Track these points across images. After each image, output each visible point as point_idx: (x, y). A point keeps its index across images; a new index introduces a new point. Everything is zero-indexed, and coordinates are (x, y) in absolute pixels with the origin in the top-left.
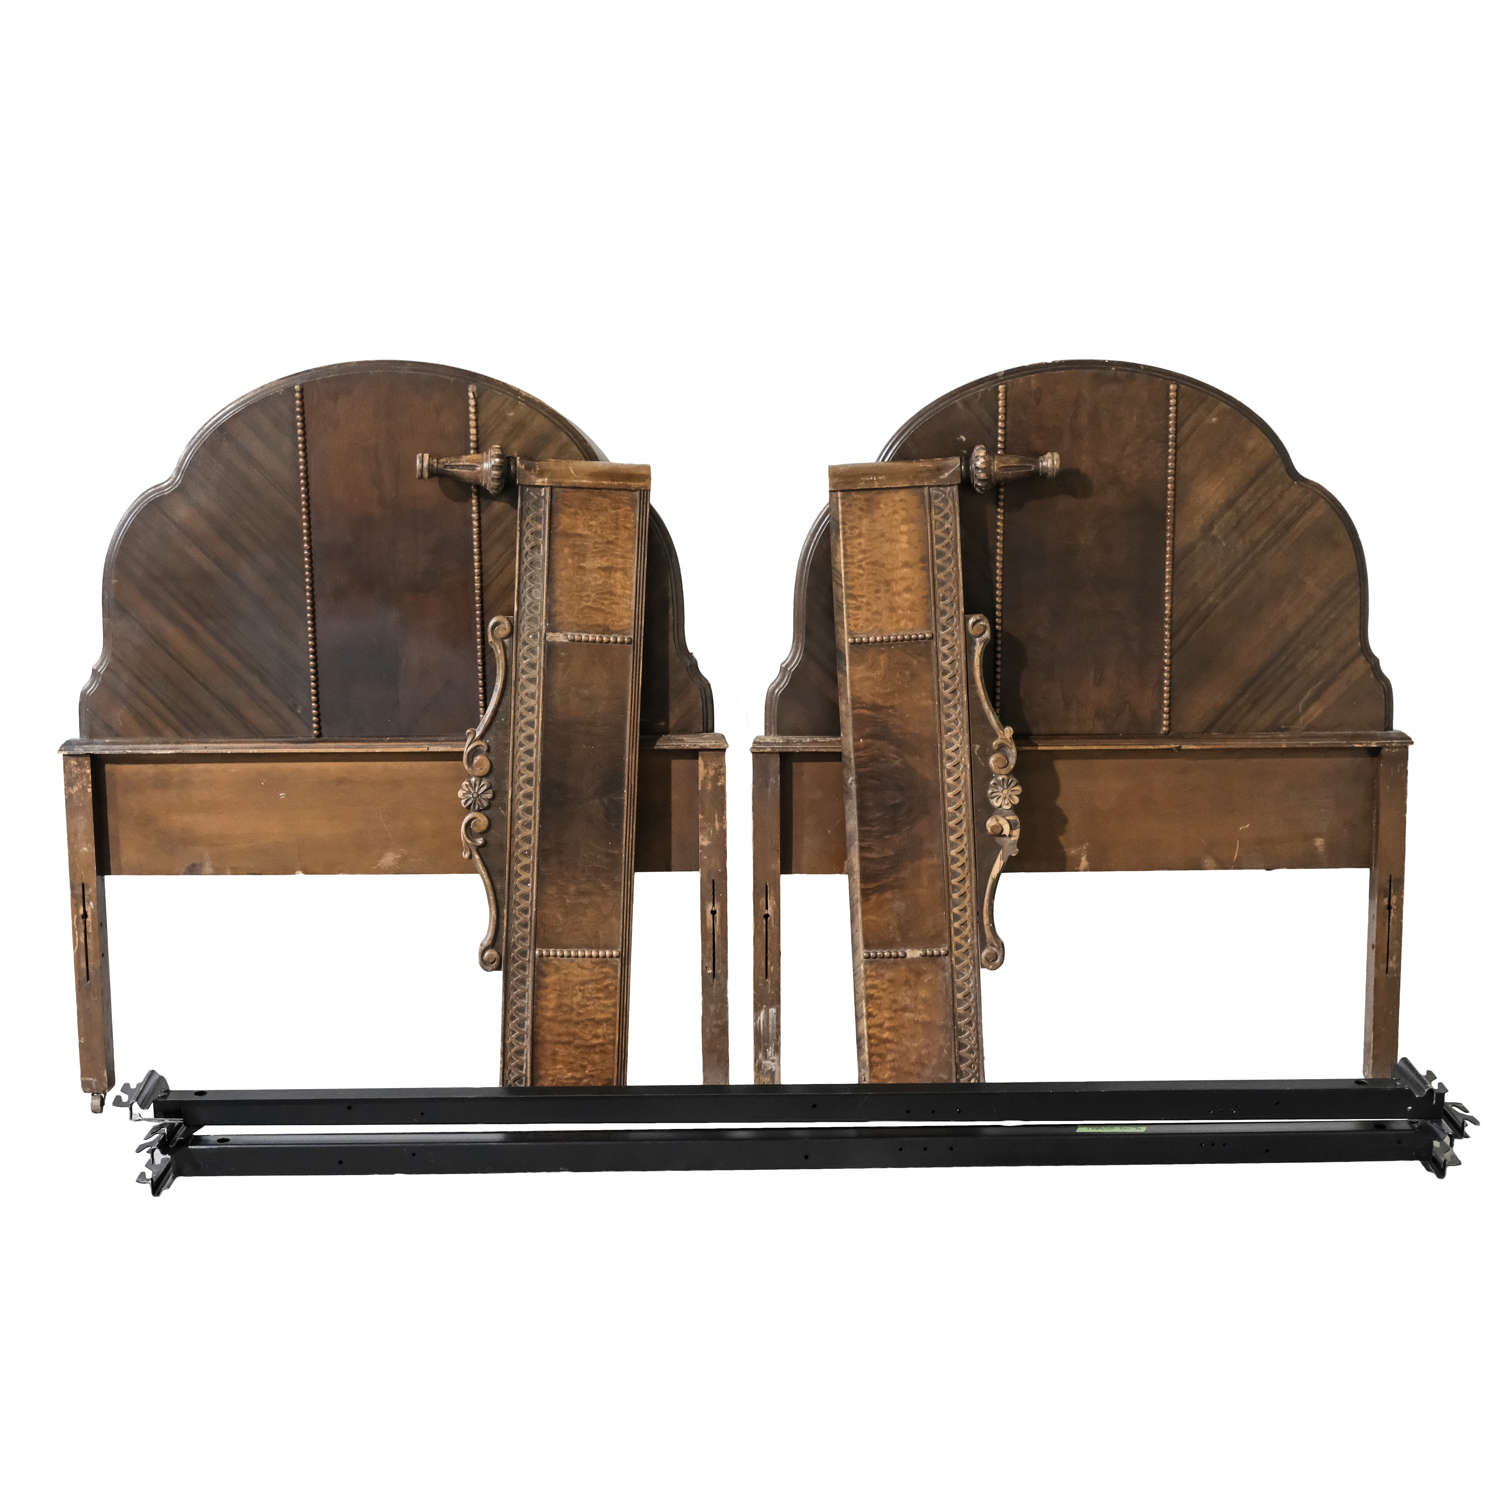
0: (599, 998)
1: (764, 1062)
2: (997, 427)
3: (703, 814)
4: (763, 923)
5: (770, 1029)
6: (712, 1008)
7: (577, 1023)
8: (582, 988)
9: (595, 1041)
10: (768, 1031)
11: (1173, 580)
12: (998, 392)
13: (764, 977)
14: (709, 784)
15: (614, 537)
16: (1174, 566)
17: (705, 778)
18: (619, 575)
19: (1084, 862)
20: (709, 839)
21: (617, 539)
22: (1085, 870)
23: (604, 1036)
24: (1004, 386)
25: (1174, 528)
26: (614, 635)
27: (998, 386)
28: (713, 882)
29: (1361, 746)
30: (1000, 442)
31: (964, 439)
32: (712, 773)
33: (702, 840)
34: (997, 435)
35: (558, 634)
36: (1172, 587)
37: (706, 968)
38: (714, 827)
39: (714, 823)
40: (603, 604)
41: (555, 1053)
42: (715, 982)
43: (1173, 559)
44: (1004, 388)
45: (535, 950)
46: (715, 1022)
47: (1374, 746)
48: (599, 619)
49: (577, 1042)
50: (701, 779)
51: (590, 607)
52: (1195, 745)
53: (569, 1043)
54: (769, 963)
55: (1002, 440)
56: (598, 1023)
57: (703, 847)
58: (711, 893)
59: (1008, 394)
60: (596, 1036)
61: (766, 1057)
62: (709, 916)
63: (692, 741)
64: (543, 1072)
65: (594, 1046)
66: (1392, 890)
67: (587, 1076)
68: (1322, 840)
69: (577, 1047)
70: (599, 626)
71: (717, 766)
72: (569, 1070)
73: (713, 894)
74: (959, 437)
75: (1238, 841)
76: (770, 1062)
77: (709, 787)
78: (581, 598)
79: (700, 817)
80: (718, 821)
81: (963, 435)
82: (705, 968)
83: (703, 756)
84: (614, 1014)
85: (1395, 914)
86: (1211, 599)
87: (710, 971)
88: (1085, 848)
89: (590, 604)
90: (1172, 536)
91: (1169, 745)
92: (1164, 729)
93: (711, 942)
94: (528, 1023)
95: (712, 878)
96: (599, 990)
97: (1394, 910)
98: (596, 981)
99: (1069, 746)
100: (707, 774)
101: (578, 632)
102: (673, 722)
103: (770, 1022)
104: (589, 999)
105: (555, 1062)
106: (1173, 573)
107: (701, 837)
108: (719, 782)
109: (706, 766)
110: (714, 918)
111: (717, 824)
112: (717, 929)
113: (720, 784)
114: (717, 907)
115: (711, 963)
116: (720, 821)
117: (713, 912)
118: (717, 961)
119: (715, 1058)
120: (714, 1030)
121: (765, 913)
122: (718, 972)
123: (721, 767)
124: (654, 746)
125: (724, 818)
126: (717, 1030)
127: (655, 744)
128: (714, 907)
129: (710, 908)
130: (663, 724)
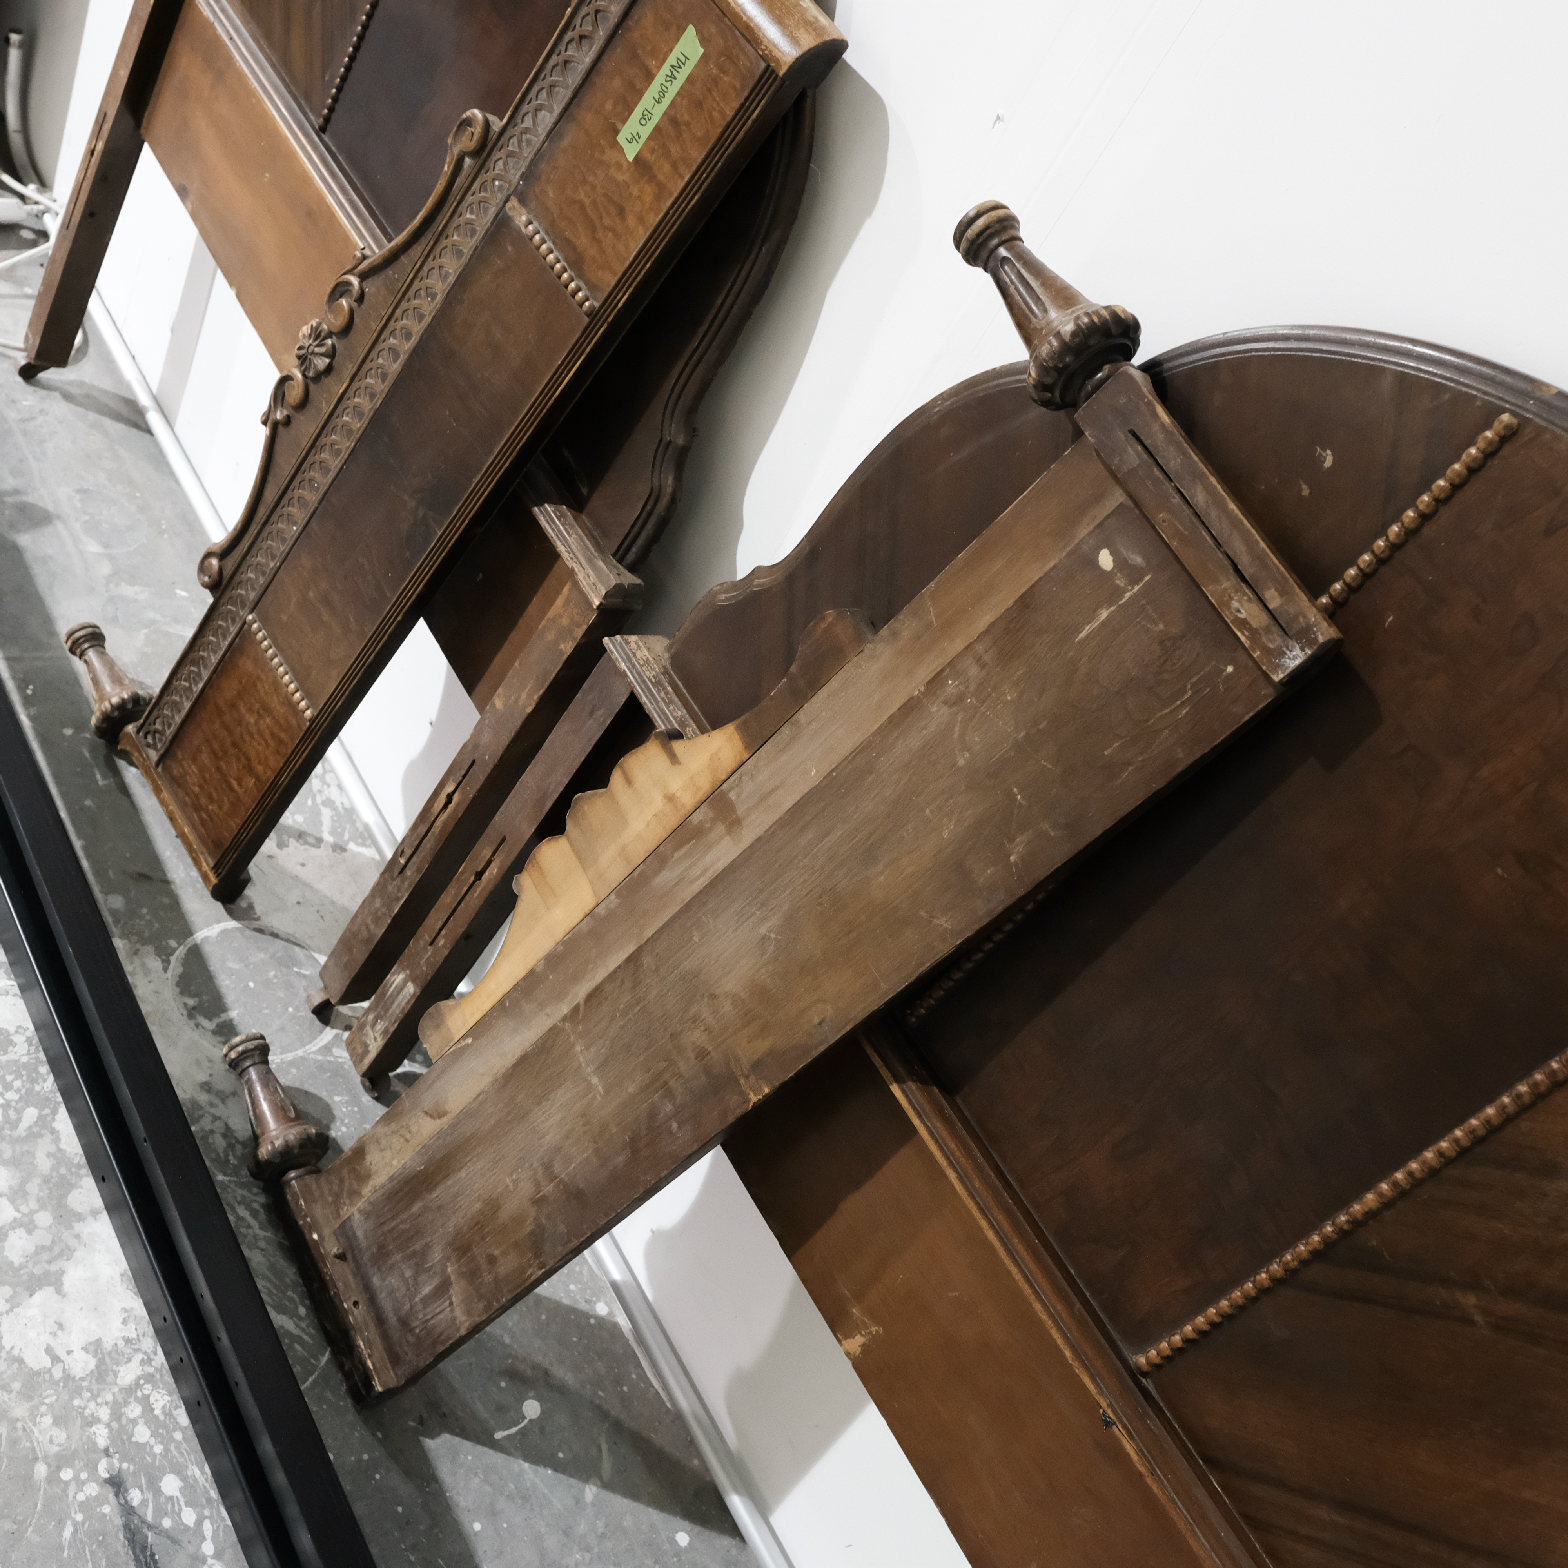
0: (267, 745)
1: (368, 1028)
2: (1412, 503)
3: (520, 664)
4: (469, 878)
5: (396, 1003)
6: (378, 903)
7: (234, 744)
8: (261, 712)
9: (235, 784)
10: (393, 1002)
11: (1433, 1173)
12: (1488, 426)
13: (429, 940)
14: (553, 633)
15: (686, 117)
16: (1463, 1153)
17: (555, 619)
18: (649, 191)
19: (856, 1343)
20: (505, 705)
21: (688, 124)
22: (848, 1354)
23: (245, 792)
24: (1515, 421)
25: (1550, 1092)
26: (582, 284)
27: (1505, 410)
28: (474, 761)
30: (1387, 539)
31: (1329, 462)
32: (565, 622)
33: (499, 695)
34: (1396, 518)
35: (524, 211)
36: (1416, 1183)
37: (403, 851)
38: (519, 696)
39: (523, 690)
40: (601, 218)
41: (199, 750)
42: (398, 879)
43: (1478, 1141)
44: (1508, 427)
45: (251, 612)
46: (369, 921)
48: (582, 241)
49: (223, 764)
50: (551, 614)
51: (582, 207)
52: (1140, 1452)
53: (216, 757)
54: (443, 932)
56: (250, 770)
57: (494, 706)
58: (463, 773)
59: (1507, 450)
60: (239, 780)
61: (373, 1025)
62: (443, 798)
63: (576, 551)
64: (180, 756)
65: (231, 788)
67: (207, 812)
69: (219, 769)
70: (574, 248)
71: (577, 618)
72: (200, 786)
73: (464, 776)
74: (1324, 450)
76: (372, 1036)
77: (551, 636)
78: (585, 182)
79: (517, 664)
80: (527, 694)
81: (1333, 454)
82: (400, 851)
83: (571, 588)
84: (268, 780)
87: (403, 861)
88: (874, 1329)
89: (587, 201)
90: (1526, 1099)
91: (1101, 1393)
92: (1142, 1360)
93: (425, 830)
94: (201, 686)
95: (476, 756)
96: (273, 735)
98: (277, 722)
100: (561, 617)
101: (547, 233)
103: (400, 997)
104: (260, 733)
105: (194, 759)
107: (500, 690)
108: (564, 642)
109: (566, 603)
110: (445, 807)
111: (524, 695)
112: (439, 823)
113: (562, 646)
114: (456, 798)
115: (408, 852)
116: (529, 696)
117: (450, 798)
118: (414, 859)
119: (345, 959)
120: (363, 928)
121: (479, 870)
122: (408, 872)
123: (579, 626)
124: (537, 506)
125: (536, 697)
126: (365, 934)
127: (540, 504)
128: (454, 792)
129: (450, 788)
130: (585, 491)
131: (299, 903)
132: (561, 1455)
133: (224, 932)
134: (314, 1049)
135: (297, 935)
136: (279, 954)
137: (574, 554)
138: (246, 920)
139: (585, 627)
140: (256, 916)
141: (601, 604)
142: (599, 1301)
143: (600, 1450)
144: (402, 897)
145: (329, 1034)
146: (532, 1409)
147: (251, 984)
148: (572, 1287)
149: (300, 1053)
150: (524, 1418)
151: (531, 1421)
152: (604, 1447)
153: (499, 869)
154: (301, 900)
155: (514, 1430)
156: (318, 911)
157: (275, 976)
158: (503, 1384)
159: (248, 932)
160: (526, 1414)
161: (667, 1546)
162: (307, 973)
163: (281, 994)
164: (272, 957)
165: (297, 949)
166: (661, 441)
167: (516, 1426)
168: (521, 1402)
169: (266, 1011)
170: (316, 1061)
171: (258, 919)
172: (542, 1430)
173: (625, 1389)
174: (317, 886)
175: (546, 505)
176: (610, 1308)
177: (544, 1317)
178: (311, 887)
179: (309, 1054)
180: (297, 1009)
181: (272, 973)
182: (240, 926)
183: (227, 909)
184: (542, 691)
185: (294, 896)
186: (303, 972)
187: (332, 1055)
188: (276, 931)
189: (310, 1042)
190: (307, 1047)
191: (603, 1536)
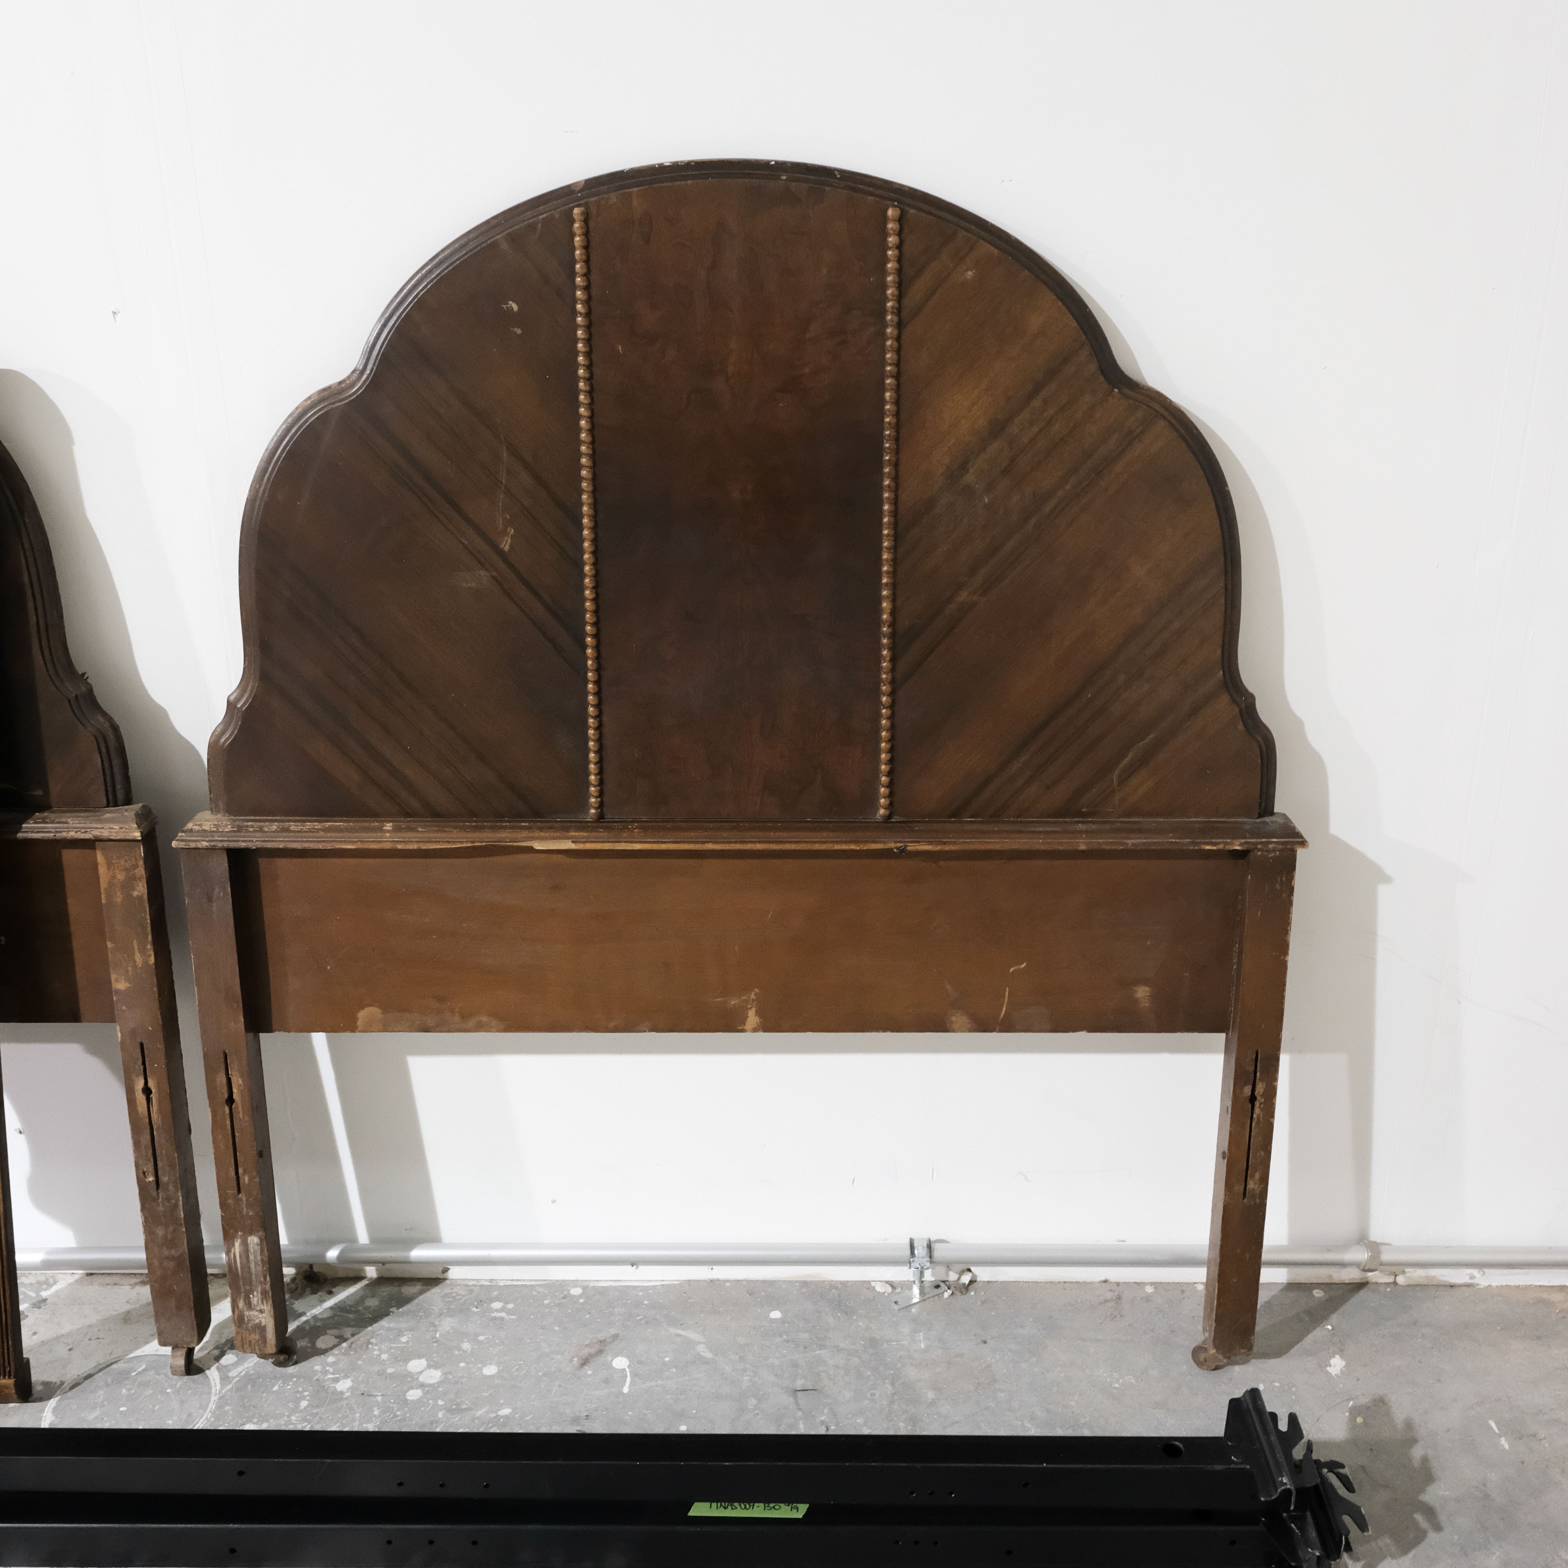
1: (247, 1313)
2: (574, 287)
3: (113, 942)
4: (224, 1112)
5: (252, 1265)
6: (160, 1232)
10: (249, 1268)
11: (895, 561)
12: (573, 221)
13: (235, 1191)
14: (119, 894)
16: (896, 537)
17: (111, 884)
19: (752, 1019)
20: (128, 980)
22: (755, 1030)
24: (582, 209)
25: (897, 472)
27: (572, 209)
28: (142, 1045)
29: (1215, 848)
30: (581, 314)
31: (515, 307)
32: (121, 876)
33: (116, 980)
34: (575, 301)
36: (894, 574)
37: (144, 1173)
38: (134, 961)
39: (133, 954)
42: (160, 1195)
43: (895, 525)
44: (583, 213)
46: (166, 1252)
47: (1238, 848)
50: (103, 885)
52: (930, 843)
54: (240, 1171)
55: (583, 311)
57: (118, 992)
58: (140, 1062)
59: (592, 225)
61: (249, 1305)
62: (141, 1098)
63: (83, 825)
66: (1258, 1074)
68: (1147, 989)
71: (128, 865)
73: (144, 1063)
74: (508, 304)
75: (1007, 989)
76: (256, 1313)
77: (119, 898)
79: (109, 945)
80: (139, 953)
81: (513, 301)
82: (141, 1174)
83: (103, 849)
85: (1262, 1110)
86: (963, 596)
87: (151, 1179)
88: (753, 996)
90: (893, 485)
91: (885, 843)
92: (882, 811)
93: (148, 1137)
95: (139, 1039)
97: (1261, 1104)
99: (714, 843)
100: (114, 877)
102: (55, 789)
103: (252, 1257)
106: (894, 549)
107: (113, 977)
108: (134, 889)
109: (109, 865)
110: (149, 1100)
111: (138, 957)
112: (155, 1116)
113: (135, 894)
114: (151, 1084)
115: (150, 1167)
116: (143, 951)
117: (147, 1091)
118: (160, 1164)
119: (173, 1303)
120: (166, 1264)
121: (226, 1096)
122: (164, 1179)
123: (135, 866)
124: (17, 832)
125: (149, 946)
126: (171, 1265)
127: (19, 830)
128: (146, 1083)
129: (140, 1084)
130: (39, 792)
131: (70, 1350)
132: (667, 1359)
133: (54, 1410)
134: (218, 1387)
135: (101, 1362)
136: (110, 1380)
137: (84, 828)
138: (56, 1392)
139: (141, 863)
140: (58, 1384)
141: (142, 833)
142: (569, 1291)
143: (680, 1335)
144: (178, 1200)
145: (213, 1373)
146: (620, 1363)
147: (122, 1409)
148: (546, 1302)
149: (214, 1398)
150: (624, 1370)
151: (628, 1367)
152: (680, 1332)
153: (242, 1076)
154: (70, 1347)
155: (628, 1380)
156: (90, 1340)
157: (129, 1390)
158: (590, 1372)
159: (70, 1394)
160: (622, 1367)
161: (774, 1325)
162: (144, 1367)
163: (149, 1392)
164: (108, 1385)
165: (114, 1366)
166: (69, 701)
167: (627, 1377)
168: (611, 1367)
169: (157, 1408)
170: (231, 1390)
171: (62, 1383)
172: (640, 1362)
173: (646, 1302)
174: (64, 1332)
175: (24, 825)
176: (579, 1287)
177: (557, 1328)
178: (62, 1335)
179: (220, 1392)
180: (171, 1386)
181: (124, 1391)
182: (59, 1397)
183: (34, 1401)
184: (150, 938)
185: (61, 1351)
186: (140, 1370)
187: (234, 1378)
188: (85, 1375)
189: (210, 1388)
190: (213, 1391)
191: (742, 1358)
